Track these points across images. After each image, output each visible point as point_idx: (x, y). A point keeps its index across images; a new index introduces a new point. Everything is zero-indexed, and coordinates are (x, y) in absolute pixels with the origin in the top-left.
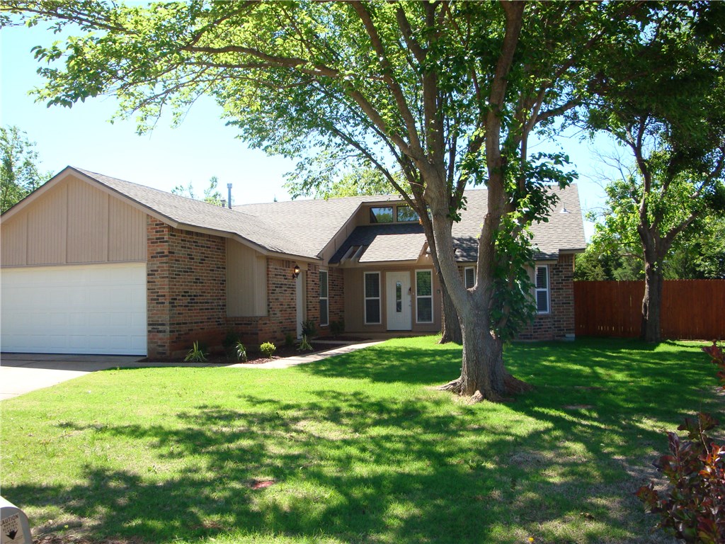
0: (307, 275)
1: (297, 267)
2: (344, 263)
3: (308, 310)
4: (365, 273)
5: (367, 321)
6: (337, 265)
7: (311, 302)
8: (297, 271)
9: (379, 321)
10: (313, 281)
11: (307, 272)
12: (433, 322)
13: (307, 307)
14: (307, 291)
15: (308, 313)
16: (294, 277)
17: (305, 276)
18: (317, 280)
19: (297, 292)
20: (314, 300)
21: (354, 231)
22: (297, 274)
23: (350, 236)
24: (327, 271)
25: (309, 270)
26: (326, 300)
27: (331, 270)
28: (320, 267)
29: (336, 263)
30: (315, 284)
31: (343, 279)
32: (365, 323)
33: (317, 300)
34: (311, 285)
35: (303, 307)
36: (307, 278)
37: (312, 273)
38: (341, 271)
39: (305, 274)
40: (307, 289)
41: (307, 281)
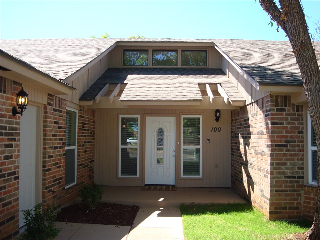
0: (46, 112)
1: (23, 94)
2: (100, 102)
3: (45, 171)
4: (121, 116)
5: (122, 173)
6: (90, 103)
7: (51, 157)
8: (22, 100)
9: (136, 174)
10: (56, 123)
11: (45, 108)
12: (201, 176)
13: (44, 166)
14: (45, 140)
15: (44, 175)
16: (15, 112)
17: (43, 115)
18: (62, 122)
19: (21, 143)
20: (56, 153)
21: (106, 71)
22: (22, 107)
23: (103, 75)
24: (77, 111)
25: (49, 104)
26: (74, 150)
27: (81, 109)
28: (68, 104)
29: (90, 100)
30: (59, 127)
31: (94, 122)
32: (120, 175)
33: (62, 151)
34: (52, 129)
35: (37, 165)
36: (46, 117)
37: (55, 110)
38: (93, 112)
39: (43, 110)
40: (45, 135)
41: (45, 122)
